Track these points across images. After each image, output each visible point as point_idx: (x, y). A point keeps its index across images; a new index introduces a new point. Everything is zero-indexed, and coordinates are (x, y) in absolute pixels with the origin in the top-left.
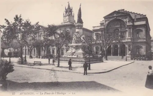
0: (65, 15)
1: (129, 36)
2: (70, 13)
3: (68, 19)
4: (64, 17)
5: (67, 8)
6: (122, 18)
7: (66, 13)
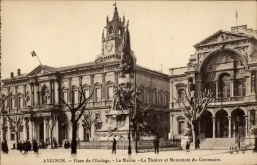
0: (105, 36)
1: (251, 90)
2: (119, 33)
3: (114, 49)
4: (103, 42)
5: (111, 19)
6: (236, 48)
7: (110, 33)
